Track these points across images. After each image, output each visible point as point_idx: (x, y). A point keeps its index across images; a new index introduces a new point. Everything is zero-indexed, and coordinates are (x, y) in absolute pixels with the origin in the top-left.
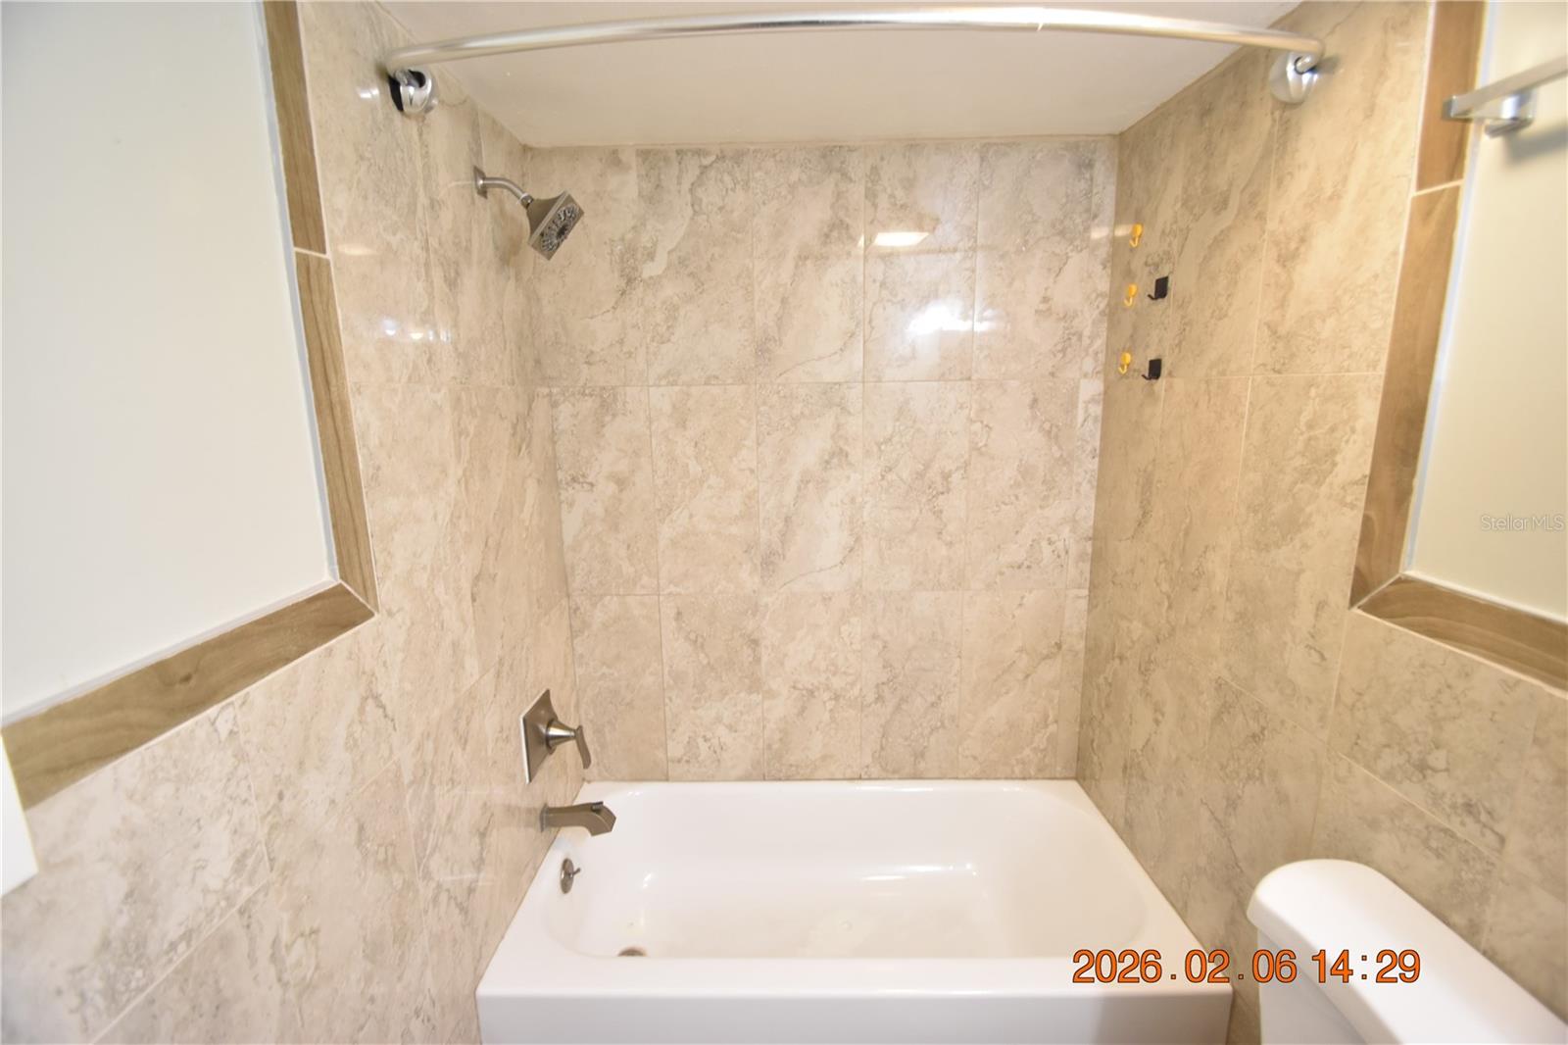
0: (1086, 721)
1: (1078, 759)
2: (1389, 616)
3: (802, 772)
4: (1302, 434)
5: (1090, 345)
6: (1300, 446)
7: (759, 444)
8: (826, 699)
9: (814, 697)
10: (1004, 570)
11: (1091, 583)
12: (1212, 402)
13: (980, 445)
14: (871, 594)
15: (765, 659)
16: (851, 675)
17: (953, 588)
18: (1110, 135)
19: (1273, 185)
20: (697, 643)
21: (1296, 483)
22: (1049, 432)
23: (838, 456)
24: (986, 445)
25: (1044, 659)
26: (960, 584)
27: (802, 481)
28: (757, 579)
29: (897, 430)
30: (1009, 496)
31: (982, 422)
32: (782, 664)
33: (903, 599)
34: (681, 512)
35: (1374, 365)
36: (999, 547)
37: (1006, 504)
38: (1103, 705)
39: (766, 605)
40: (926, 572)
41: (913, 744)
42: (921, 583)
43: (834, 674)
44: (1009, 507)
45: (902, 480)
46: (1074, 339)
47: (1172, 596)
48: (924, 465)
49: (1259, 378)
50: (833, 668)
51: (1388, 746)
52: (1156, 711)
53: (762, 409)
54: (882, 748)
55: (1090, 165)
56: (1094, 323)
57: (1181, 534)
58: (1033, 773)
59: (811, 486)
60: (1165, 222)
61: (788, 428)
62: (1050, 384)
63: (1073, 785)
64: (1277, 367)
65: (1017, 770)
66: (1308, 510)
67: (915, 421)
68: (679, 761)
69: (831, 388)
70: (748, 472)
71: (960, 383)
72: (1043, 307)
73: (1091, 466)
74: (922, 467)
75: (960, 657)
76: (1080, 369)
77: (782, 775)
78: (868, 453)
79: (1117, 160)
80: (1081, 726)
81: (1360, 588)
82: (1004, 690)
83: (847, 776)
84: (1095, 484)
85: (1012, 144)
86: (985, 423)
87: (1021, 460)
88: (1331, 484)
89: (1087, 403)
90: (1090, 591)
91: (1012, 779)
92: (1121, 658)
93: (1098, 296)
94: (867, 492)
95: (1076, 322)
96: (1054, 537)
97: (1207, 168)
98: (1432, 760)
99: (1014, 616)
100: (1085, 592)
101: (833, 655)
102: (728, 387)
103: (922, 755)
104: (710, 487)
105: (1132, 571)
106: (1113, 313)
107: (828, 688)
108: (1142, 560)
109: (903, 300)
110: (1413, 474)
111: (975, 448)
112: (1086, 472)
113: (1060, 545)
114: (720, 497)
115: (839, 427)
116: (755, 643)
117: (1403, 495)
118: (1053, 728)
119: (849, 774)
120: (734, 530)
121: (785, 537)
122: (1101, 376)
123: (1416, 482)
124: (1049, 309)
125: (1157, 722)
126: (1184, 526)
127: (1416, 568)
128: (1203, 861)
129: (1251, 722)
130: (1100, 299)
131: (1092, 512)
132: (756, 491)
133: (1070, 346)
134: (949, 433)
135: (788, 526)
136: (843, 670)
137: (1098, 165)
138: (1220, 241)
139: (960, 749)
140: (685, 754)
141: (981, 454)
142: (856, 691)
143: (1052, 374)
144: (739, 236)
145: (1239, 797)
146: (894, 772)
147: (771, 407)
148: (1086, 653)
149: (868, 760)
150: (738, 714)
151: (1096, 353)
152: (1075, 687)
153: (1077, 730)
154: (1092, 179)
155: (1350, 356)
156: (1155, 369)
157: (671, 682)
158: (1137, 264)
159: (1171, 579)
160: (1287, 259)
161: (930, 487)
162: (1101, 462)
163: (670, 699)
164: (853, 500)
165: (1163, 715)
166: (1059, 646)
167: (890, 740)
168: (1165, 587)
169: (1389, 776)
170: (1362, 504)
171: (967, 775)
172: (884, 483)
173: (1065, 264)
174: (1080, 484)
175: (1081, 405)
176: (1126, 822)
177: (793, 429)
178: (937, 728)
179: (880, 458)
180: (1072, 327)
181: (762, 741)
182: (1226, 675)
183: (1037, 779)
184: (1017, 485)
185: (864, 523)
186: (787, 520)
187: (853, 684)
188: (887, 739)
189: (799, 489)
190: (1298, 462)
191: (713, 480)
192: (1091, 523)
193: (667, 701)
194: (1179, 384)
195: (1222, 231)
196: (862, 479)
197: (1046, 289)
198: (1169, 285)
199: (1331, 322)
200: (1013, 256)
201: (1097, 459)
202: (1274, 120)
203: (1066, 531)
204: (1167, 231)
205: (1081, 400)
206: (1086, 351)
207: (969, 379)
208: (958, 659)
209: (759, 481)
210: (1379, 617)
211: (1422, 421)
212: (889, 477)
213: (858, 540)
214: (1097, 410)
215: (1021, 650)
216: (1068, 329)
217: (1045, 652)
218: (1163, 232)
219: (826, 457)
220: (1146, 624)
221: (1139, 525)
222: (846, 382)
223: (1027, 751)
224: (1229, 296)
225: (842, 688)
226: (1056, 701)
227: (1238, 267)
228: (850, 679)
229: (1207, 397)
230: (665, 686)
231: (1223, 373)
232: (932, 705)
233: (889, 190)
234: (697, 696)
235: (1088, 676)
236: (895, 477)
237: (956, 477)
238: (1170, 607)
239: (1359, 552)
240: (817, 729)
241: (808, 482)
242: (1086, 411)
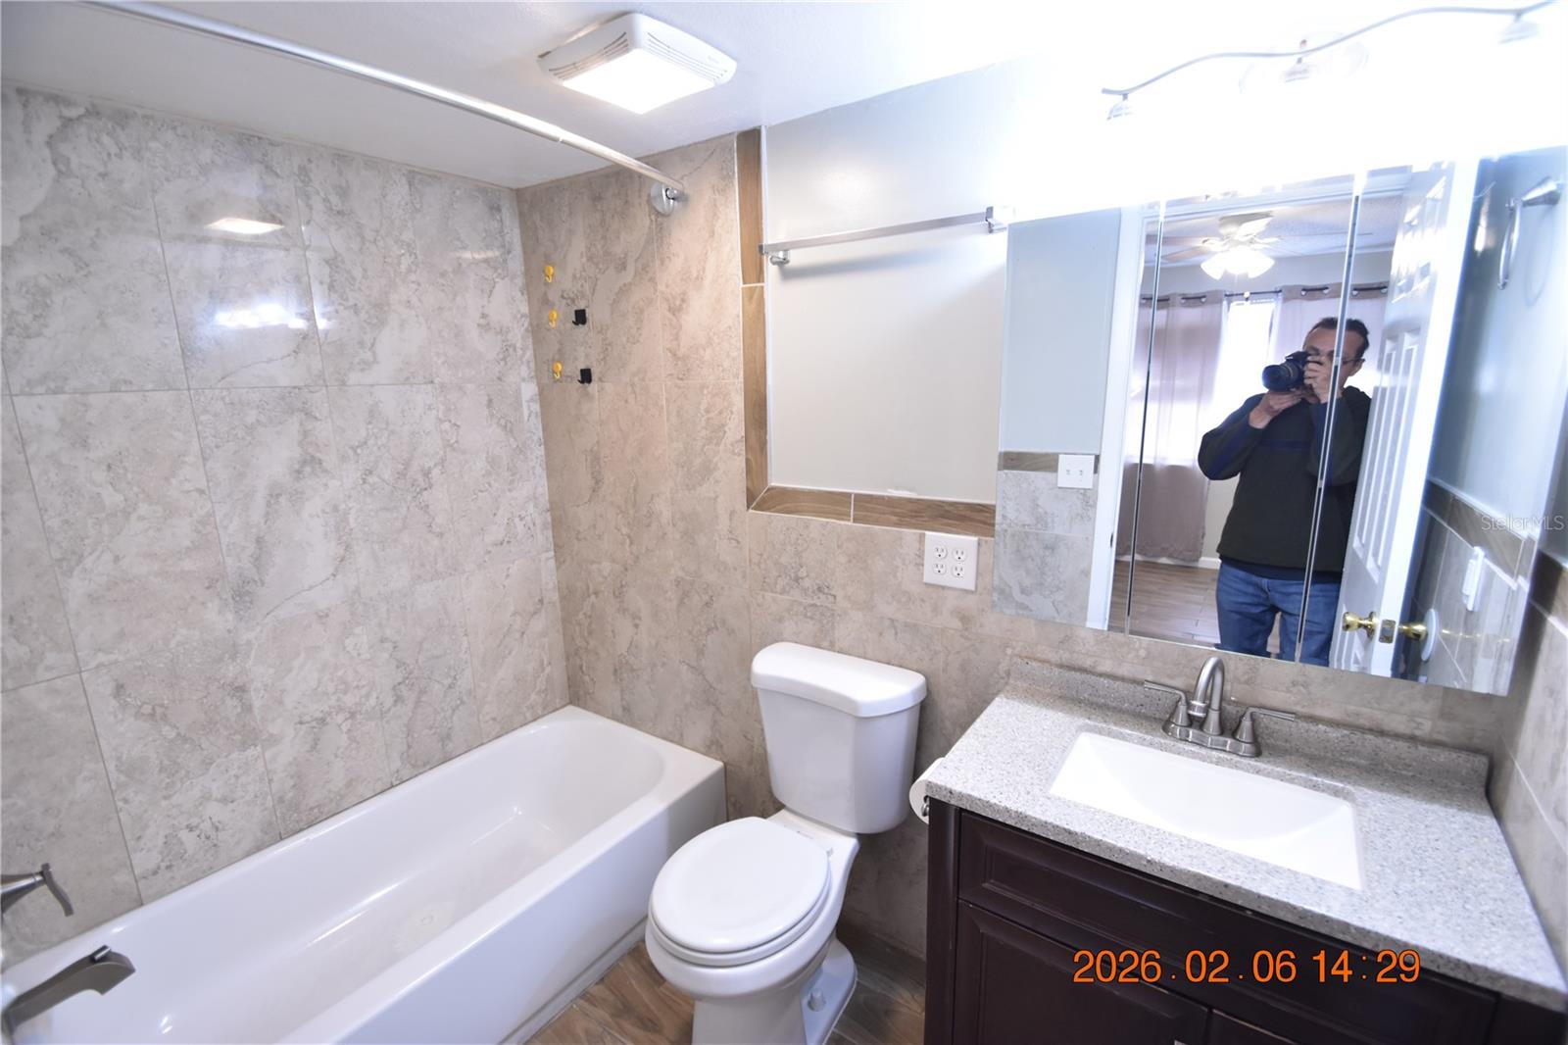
0: (571, 654)
1: (569, 687)
2: (768, 509)
3: (326, 809)
4: (703, 416)
5: (523, 355)
6: (703, 424)
7: (205, 459)
8: (340, 722)
9: (327, 724)
10: (490, 549)
11: (556, 545)
12: (639, 399)
13: (452, 442)
14: (371, 599)
15: (257, 703)
16: (364, 686)
17: (451, 574)
18: (509, 188)
19: (658, 262)
20: (156, 715)
21: (704, 446)
22: (505, 427)
23: (309, 463)
24: (457, 442)
25: (532, 615)
26: (455, 570)
27: (271, 495)
28: (230, 616)
29: (371, 433)
30: (483, 484)
31: (450, 421)
32: (281, 703)
33: (405, 596)
34: (99, 557)
35: (737, 376)
36: (482, 529)
37: (482, 492)
38: (586, 634)
39: (249, 643)
40: (423, 565)
41: (438, 730)
42: (419, 577)
43: (345, 693)
44: (484, 494)
45: (384, 481)
46: (511, 350)
47: (632, 535)
48: (403, 464)
49: (669, 383)
50: (342, 687)
51: (780, 576)
52: (634, 619)
53: (203, 418)
54: (409, 747)
55: (499, 209)
56: (523, 338)
57: (631, 491)
58: (540, 712)
59: (283, 500)
60: (575, 270)
61: (243, 439)
62: (500, 387)
63: (570, 708)
64: (681, 376)
65: (528, 715)
66: (715, 460)
67: (387, 424)
68: (155, 873)
69: (290, 393)
70: (195, 495)
71: (424, 386)
72: (483, 322)
73: (539, 453)
74: (403, 467)
75: (466, 635)
76: (519, 374)
77: (301, 824)
78: (343, 458)
79: (517, 211)
80: (568, 659)
81: (750, 498)
82: (507, 652)
83: (379, 791)
84: (544, 466)
85: (435, 177)
86: (453, 421)
87: (488, 453)
88: (725, 444)
89: (528, 402)
90: (555, 552)
91: (526, 724)
92: (596, 594)
93: (522, 316)
94: (350, 497)
95: (510, 337)
96: (523, 513)
97: (604, 237)
98: (800, 574)
99: (504, 586)
100: (552, 553)
101: (340, 673)
102: (147, 394)
103: (448, 737)
104: (141, 518)
105: (594, 526)
106: (537, 331)
107: (340, 709)
108: (601, 516)
109: (356, 305)
110: (766, 433)
111: (448, 445)
112: (537, 458)
113: (529, 518)
114: (159, 530)
115: (305, 433)
116: (240, 690)
117: (763, 444)
118: (548, 669)
119: (379, 787)
120: (188, 565)
121: (258, 561)
122: (535, 380)
123: (768, 437)
124: (488, 324)
125: (636, 626)
126: (632, 485)
127: (775, 481)
128: (688, 698)
129: (703, 596)
130: (523, 319)
131: (546, 489)
132: (211, 514)
133: (509, 355)
134: (422, 433)
135: (260, 549)
136: (355, 683)
137: (504, 210)
138: (624, 291)
139: (481, 717)
140: (162, 861)
141: (454, 450)
142: (372, 701)
143: (499, 379)
144: (137, 212)
145: (704, 645)
146: (424, 765)
147: (216, 415)
148: (561, 602)
149: (397, 764)
150: (233, 781)
151: (528, 362)
152: (558, 631)
153: (565, 664)
154: (501, 220)
155: (723, 371)
156: (586, 376)
157: (123, 778)
158: (553, 296)
159: (629, 523)
160: (676, 309)
161: (413, 485)
162: (546, 449)
163: (126, 801)
164: (335, 508)
165: (640, 619)
166: (541, 601)
167: (416, 735)
168: (625, 530)
169: (783, 592)
170: (744, 452)
171: (491, 737)
172: (367, 487)
173: (494, 287)
174: (534, 468)
175: (525, 404)
176: (624, 709)
177: (249, 438)
178: (458, 706)
179: (357, 462)
180: (508, 341)
181: (269, 797)
182: (681, 574)
183: (544, 716)
184: (488, 474)
185: (352, 529)
186: (259, 541)
187: (368, 696)
188: (412, 737)
189: (269, 504)
190: (704, 433)
191: (144, 509)
192: (547, 498)
193: (120, 804)
194: (609, 387)
195: (625, 285)
196: (341, 486)
197: (483, 307)
198: (587, 315)
199: (709, 351)
200: (451, 275)
201: (542, 446)
202: (652, 221)
203: (531, 508)
204: (578, 275)
205: (524, 402)
206: (521, 359)
207: (432, 382)
208: (465, 638)
209: (212, 502)
210: (763, 510)
211: (765, 405)
212: (371, 479)
213: (348, 547)
214: (536, 407)
215: (514, 614)
216: (504, 341)
217: (532, 609)
218: (574, 276)
219: (297, 467)
220: (614, 561)
221: (594, 491)
222: (307, 386)
223: (533, 696)
224: (638, 329)
225: (356, 704)
226: (546, 646)
227: (642, 311)
228: (364, 691)
229: (633, 396)
230: (114, 787)
231: (643, 380)
232: (450, 687)
233: (322, 194)
234: (168, 780)
235: (566, 620)
236: (376, 479)
237: (435, 472)
238: (631, 543)
239: (747, 479)
240: (336, 756)
241: (279, 495)
242: (529, 409)
